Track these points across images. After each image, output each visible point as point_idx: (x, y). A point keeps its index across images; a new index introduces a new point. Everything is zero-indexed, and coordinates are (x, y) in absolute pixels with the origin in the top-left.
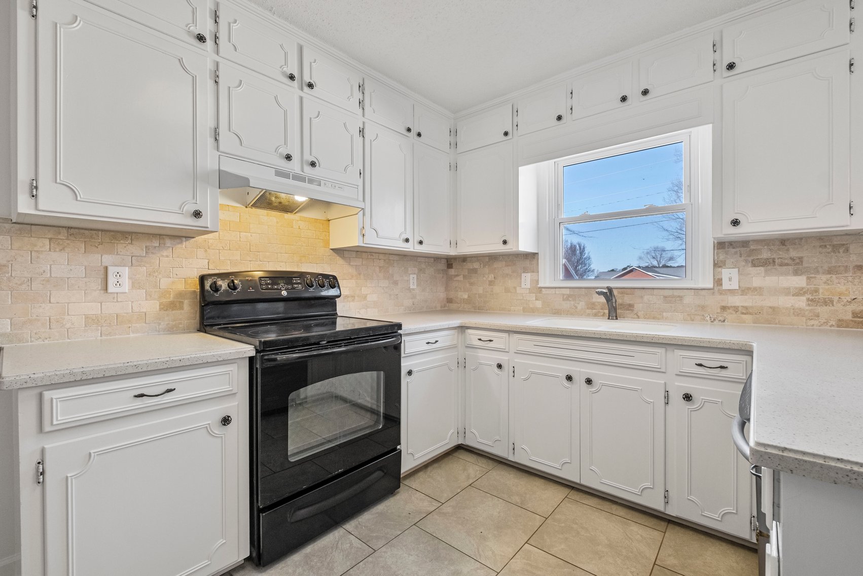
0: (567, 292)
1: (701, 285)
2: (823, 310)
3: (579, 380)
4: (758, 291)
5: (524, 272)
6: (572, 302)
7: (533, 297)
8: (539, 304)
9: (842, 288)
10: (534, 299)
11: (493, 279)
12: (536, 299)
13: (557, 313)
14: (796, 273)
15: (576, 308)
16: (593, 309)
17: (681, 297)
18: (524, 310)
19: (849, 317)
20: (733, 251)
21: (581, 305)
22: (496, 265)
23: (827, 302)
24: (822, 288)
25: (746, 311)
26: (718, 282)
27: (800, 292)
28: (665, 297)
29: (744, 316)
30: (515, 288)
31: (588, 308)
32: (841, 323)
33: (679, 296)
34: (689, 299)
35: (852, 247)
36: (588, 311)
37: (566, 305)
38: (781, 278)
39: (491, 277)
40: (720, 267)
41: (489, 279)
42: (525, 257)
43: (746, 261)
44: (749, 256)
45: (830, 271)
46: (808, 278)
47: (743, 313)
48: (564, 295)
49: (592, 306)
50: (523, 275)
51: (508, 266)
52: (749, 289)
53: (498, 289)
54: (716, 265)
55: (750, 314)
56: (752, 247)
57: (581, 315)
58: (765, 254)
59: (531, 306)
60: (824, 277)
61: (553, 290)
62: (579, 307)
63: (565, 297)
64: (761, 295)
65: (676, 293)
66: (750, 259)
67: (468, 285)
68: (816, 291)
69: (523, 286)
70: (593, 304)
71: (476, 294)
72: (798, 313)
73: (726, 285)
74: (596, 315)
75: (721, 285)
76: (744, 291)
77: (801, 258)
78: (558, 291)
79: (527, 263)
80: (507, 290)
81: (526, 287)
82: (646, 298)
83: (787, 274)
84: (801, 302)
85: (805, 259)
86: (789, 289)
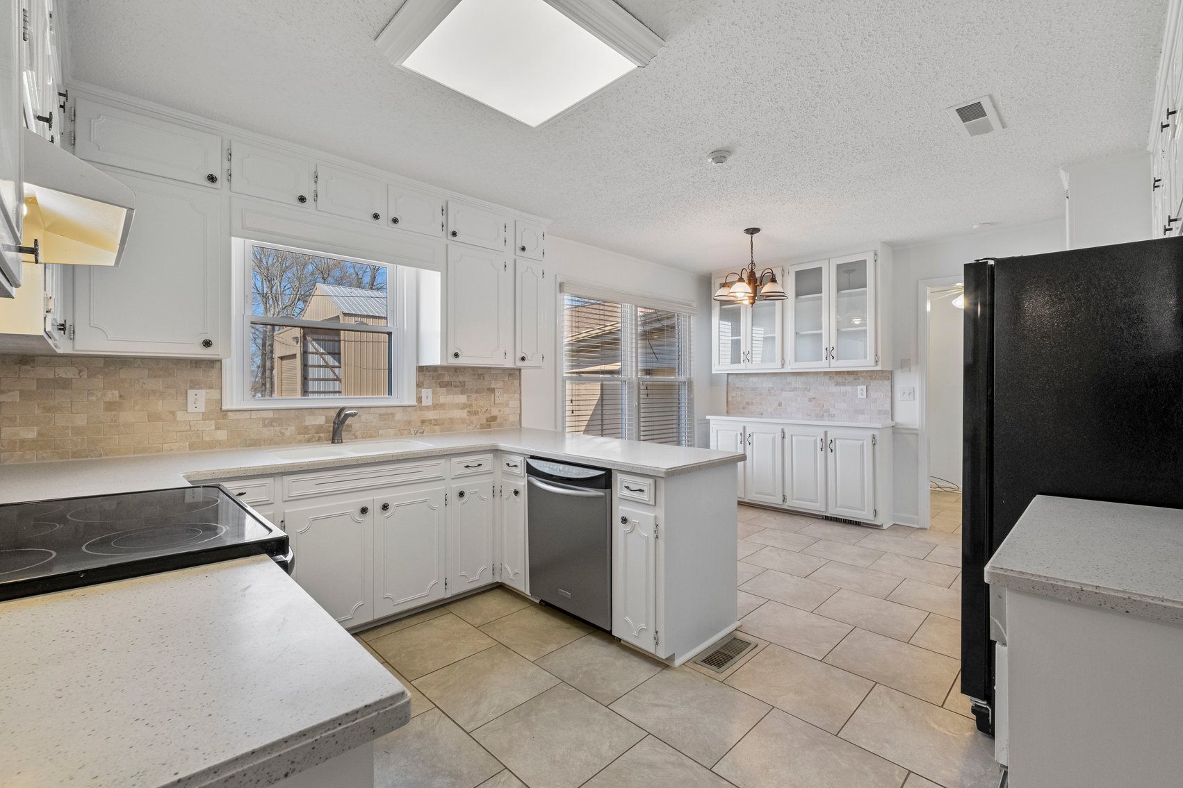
0: (270, 415)
1: (406, 403)
2: (474, 418)
3: (375, 509)
4: (442, 406)
5: (192, 388)
6: (278, 429)
7: (211, 425)
8: (222, 435)
9: (481, 403)
10: (213, 427)
11: (118, 399)
12: (217, 428)
13: (255, 444)
14: (463, 393)
15: (284, 434)
16: (306, 433)
17: (393, 414)
18: (192, 447)
19: (484, 422)
20: (428, 374)
21: (290, 430)
22: (124, 374)
23: (476, 413)
24: (474, 402)
25: (436, 422)
26: (419, 400)
27: (464, 407)
28: (380, 415)
29: (435, 427)
30: (173, 413)
31: (299, 434)
32: (482, 426)
33: (391, 414)
34: (399, 416)
35: (486, 376)
36: (299, 437)
37: (267, 433)
38: (455, 396)
39: (112, 395)
40: (420, 387)
41: (108, 399)
42: (194, 365)
43: (436, 383)
44: (438, 379)
45: (477, 392)
46: (468, 396)
47: (434, 425)
48: (264, 419)
49: (305, 430)
50: (191, 393)
51: (155, 377)
52: (437, 405)
53: (126, 416)
54: (419, 385)
55: (439, 425)
56: (439, 372)
57: (291, 443)
58: (447, 379)
59: (207, 439)
60: (474, 396)
61: (247, 415)
62: (287, 433)
63: (267, 421)
64: (444, 409)
65: (390, 411)
66: (439, 381)
67: (37, 412)
68: (471, 405)
69: (191, 408)
70: (306, 427)
71: (67, 428)
72: (463, 421)
73: (425, 403)
74: (309, 441)
75: (421, 402)
76: (435, 406)
77: (464, 382)
78: (254, 415)
79: (199, 374)
80: (153, 417)
81: (195, 410)
82: (364, 417)
83: (456, 394)
84: (463, 414)
85: (466, 383)
86: (458, 404)
